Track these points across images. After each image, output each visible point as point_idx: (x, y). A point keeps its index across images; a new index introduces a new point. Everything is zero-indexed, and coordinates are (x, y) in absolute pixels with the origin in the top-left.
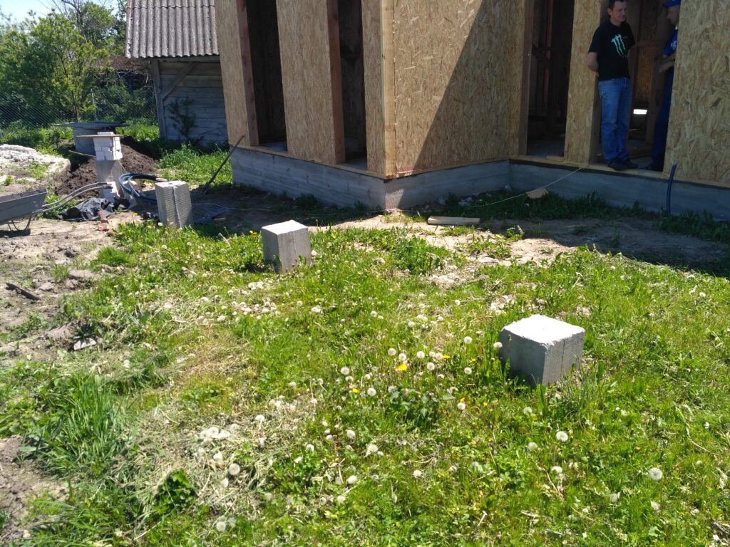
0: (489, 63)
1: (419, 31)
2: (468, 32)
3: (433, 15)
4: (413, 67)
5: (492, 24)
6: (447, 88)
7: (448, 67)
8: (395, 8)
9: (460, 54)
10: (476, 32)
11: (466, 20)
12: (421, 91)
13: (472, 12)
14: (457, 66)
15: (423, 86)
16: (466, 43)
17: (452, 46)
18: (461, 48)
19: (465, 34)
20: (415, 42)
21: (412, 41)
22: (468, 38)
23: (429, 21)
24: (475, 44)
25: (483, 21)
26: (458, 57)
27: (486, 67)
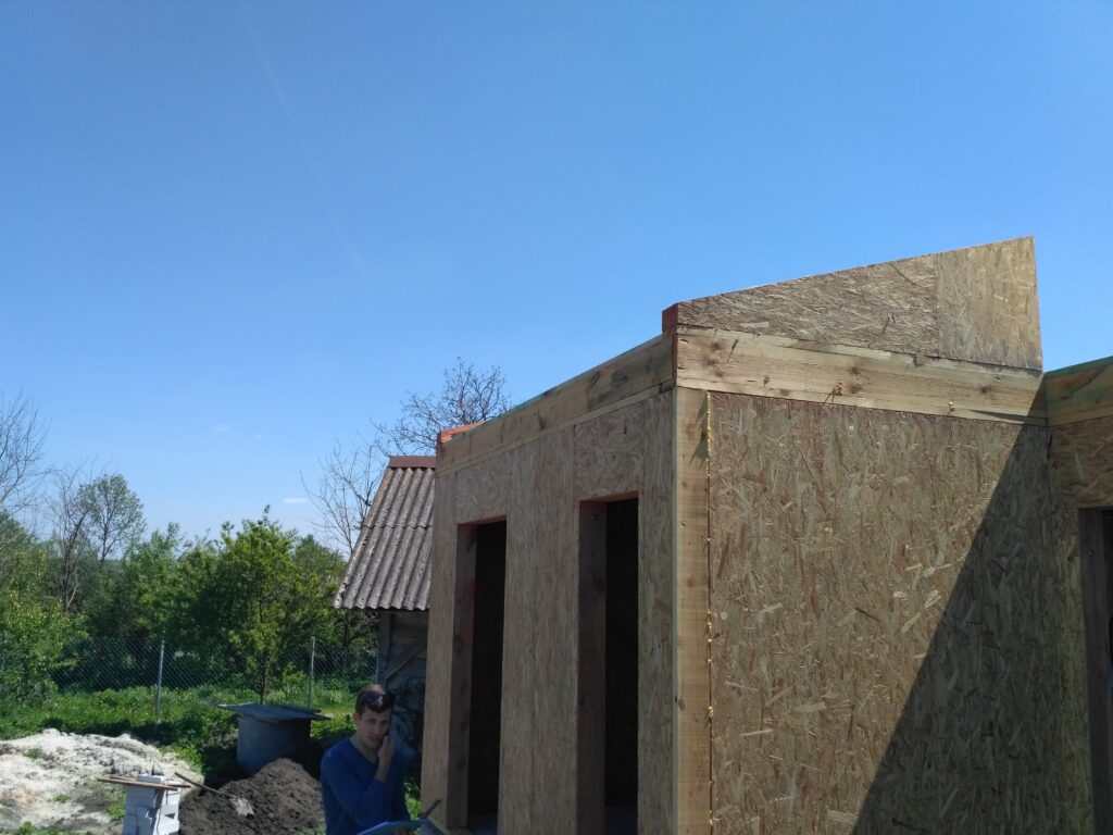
0: (991, 724)
1: (783, 638)
2: (926, 644)
3: (824, 601)
4: (767, 731)
5: (993, 627)
6: (871, 791)
7: (871, 734)
8: (714, 581)
9: (904, 700)
10: (950, 644)
11: (918, 615)
12: (792, 796)
13: (934, 596)
14: (899, 730)
15: (798, 784)
16: (921, 673)
17: (881, 679)
18: (907, 685)
19: (918, 650)
20: (772, 666)
21: (763, 663)
22: (928, 660)
23: (811, 615)
24: (949, 675)
25: (968, 618)
26: (900, 707)
27: (983, 735)
